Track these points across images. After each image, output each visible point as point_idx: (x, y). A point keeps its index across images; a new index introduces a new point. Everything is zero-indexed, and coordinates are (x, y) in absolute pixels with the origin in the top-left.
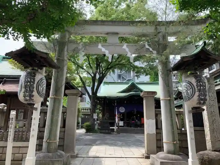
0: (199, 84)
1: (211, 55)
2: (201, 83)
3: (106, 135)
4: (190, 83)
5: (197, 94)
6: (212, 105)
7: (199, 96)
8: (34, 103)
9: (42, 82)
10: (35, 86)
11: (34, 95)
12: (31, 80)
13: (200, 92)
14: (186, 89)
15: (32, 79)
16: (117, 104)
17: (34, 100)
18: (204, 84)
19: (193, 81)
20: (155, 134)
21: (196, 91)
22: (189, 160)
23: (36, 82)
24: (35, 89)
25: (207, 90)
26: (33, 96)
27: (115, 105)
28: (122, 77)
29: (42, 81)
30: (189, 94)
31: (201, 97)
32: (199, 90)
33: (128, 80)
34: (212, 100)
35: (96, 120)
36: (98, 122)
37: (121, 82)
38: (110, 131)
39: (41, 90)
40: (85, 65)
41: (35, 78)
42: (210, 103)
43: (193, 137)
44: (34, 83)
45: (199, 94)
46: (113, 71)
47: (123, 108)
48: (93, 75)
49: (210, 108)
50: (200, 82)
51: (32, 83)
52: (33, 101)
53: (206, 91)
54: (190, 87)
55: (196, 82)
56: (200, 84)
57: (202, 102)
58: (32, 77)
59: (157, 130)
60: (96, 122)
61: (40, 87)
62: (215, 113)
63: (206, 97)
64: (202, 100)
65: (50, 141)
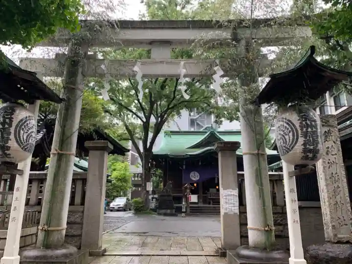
0: (304, 123)
1: (324, 71)
2: (309, 122)
3: (167, 218)
4: (289, 122)
5: (301, 140)
6: (333, 162)
7: (304, 144)
8: (13, 161)
9: (27, 125)
10: (12, 130)
11: (10, 147)
12: (6, 120)
13: (306, 137)
14: (282, 133)
15: (7, 118)
16: (186, 167)
17: (11, 156)
18: (313, 123)
19: (294, 118)
20: (238, 214)
21: (300, 135)
22: (290, 259)
23: (14, 124)
24: (12, 137)
25: (319, 134)
26: (8, 148)
27: (183, 167)
28: (197, 123)
29: (28, 122)
30: (288, 141)
31: (308, 147)
32: (305, 135)
33: (206, 128)
34: (333, 153)
35: (150, 193)
36: (156, 196)
37: (196, 131)
38: (174, 211)
39: (25, 138)
40: (134, 104)
41: (13, 116)
42: (329, 160)
43: (298, 218)
44: (10, 125)
45: (304, 141)
46: (179, 114)
47: (197, 174)
48: (144, 120)
49: (329, 168)
50: (306, 121)
51: (6, 126)
52: (10, 158)
53: (317, 136)
54: (290, 129)
55: (299, 120)
56: (306, 123)
57: (311, 155)
58: (7, 115)
59: (241, 207)
60: (150, 197)
61: (22, 132)
62: (338, 176)
63: (317, 146)
64: (310, 151)
65: (49, 229)
